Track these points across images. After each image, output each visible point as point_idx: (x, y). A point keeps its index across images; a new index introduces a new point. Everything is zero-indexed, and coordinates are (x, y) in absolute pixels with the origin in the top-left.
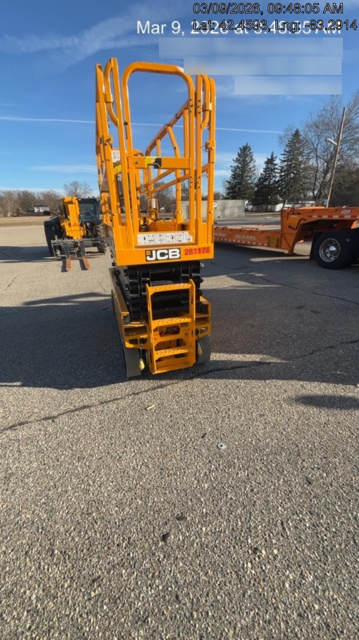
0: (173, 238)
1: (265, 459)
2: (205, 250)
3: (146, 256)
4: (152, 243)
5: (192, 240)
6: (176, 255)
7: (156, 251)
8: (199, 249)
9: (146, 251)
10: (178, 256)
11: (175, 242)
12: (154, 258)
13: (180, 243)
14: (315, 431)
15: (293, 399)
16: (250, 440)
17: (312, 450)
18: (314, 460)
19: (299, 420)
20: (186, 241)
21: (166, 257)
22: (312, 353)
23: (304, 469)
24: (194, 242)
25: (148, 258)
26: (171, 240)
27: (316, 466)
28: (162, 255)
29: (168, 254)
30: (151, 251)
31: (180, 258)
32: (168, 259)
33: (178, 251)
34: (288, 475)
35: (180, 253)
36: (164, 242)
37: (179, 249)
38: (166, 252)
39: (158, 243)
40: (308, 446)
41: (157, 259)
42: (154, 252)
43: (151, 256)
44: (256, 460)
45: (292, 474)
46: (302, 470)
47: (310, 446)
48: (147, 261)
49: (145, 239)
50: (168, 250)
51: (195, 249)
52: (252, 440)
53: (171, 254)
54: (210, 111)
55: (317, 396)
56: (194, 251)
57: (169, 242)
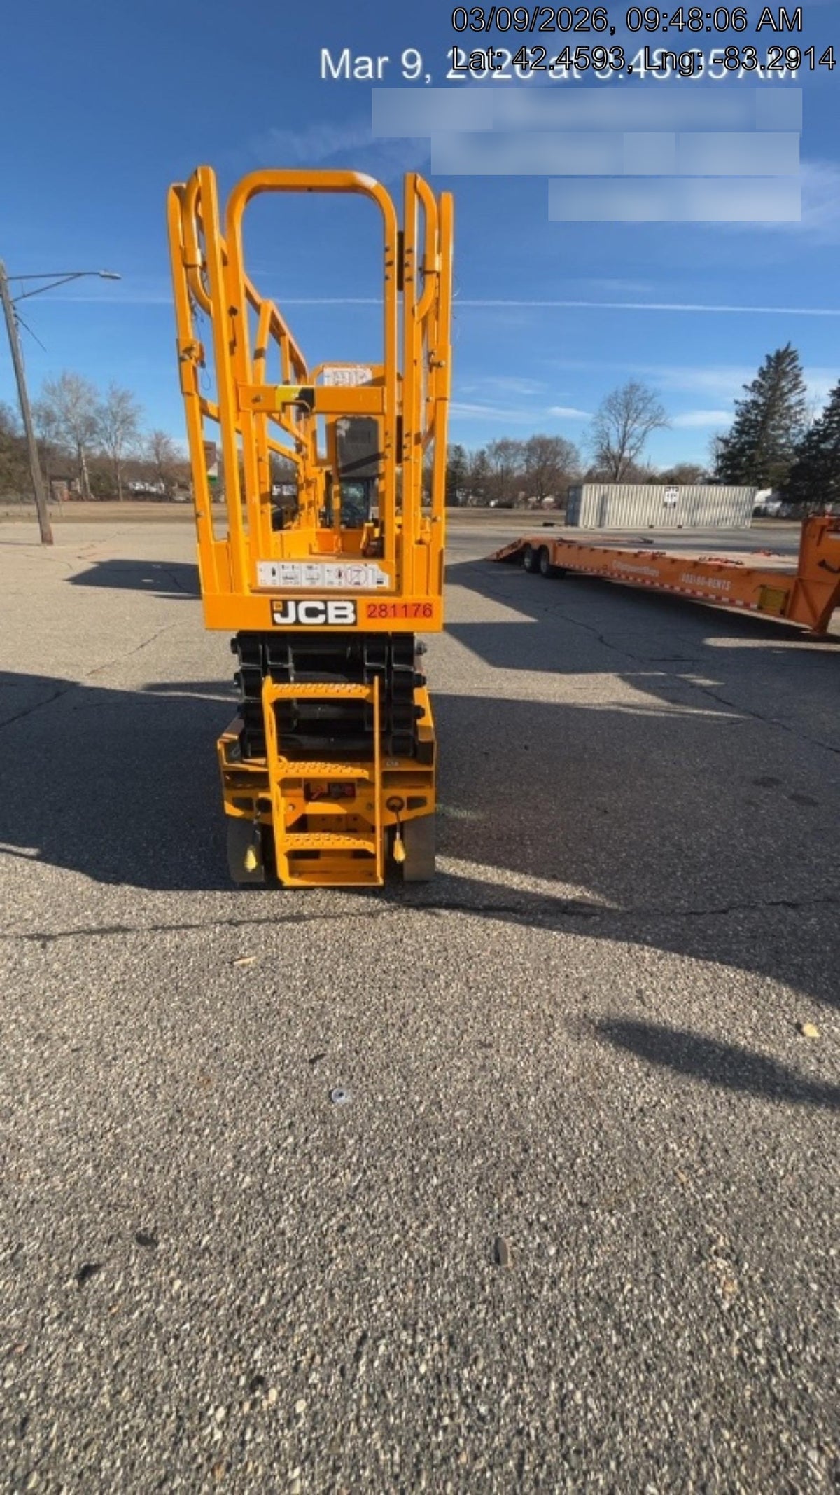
0: (340, 575)
1: (424, 1158)
2: (421, 609)
3: (273, 612)
4: (291, 585)
5: (386, 584)
6: (345, 616)
7: (297, 602)
8: (405, 606)
9: (272, 601)
10: (351, 619)
11: (345, 584)
12: (291, 618)
13: (358, 587)
14: (600, 1125)
15: (592, 1022)
16: (417, 1099)
17: (557, 1173)
18: (548, 1201)
19: (575, 1080)
20: (372, 586)
21: (321, 619)
22: (725, 912)
23: (504, 1217)
24: (394, 589)
25: (278, 618)
26: (336, 581)
27: (543, 1219)
28: (312, 612)
29: (325, 612)
30: (285, 603)
31: (355, 624)
32: (326, 623)
33: (350, 606)
34: (453, 1220)
35: (355, 612)
36: (319, 585)
37: (354, 602)
38: (321, 606)
39: (305, 584)
40: (555, 1157)
41: (298, 622)
42: (291, 605)
43: (285, 613)
44: (399, 1155)
45: (467, 1221)
46: (499, 1216)
47: (560, 1159)
48: (275, 623)
49: (274, 573)
50: (325, 602)
51: (394, 606)
52: (421, 1102)
53: (332, 613)
54: (438, 275)
55: (665, 1030)
56: (391, 611)
57: (331, 583)
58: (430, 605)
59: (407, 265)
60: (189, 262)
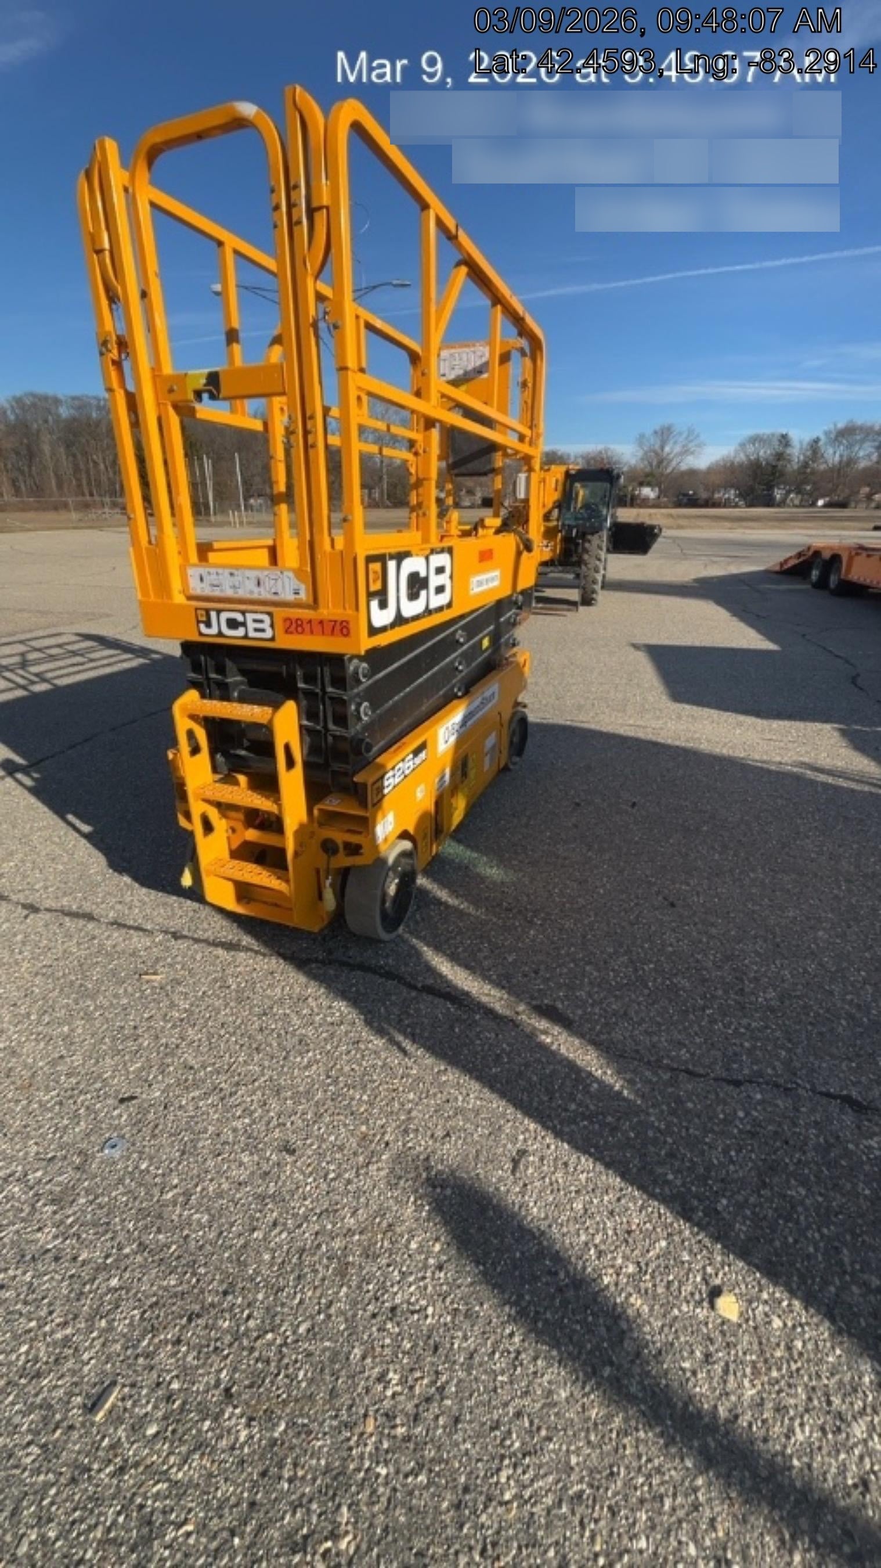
0: (259, 584)
1: (127, 1251)
2: (338, 627)
3: (198, 622)
4: (217, 593)
5: (303, 596)
6: (263, 630)
7: (219, 612)
8: (321, 622)
9: (196, 609)
10: (268, 634)
11: (265, 594)
12: (214, 630)
13: (275, 598)
14: (330, 1304)
15: (428, 1169)
16: (176, 1181)
17: (237, 1338)
18: (197, 1367)
19: (350, 1232)
20: (290, 597)
21: (240, 632)
22: (737, 1084)
23: (141, 1360)
24: (311, 601)
25: (202, 627)
26: (256, 590)
27: (175, 1386)
28: (233, 624)
29: (244, 624)
30: (208, 612)
31: (273, 639)
32: (246, 637)
33: (266, 618)
34: (95, 1334)
35: (272, 626)
36: (241, 593)
37: (270, 614)
38: (239, 617)
39: (229, 593)
40: (249, 1317)
41: (220, 634)
42: (213, 614)
43: (208, 624)
44: (109, 1236)
45: (104, 1345)
46: (137, 1357)
47: (251, 1323)
48: (201, 634)
49: (202, 579)
50: (243, 613)
51: (310, 622)
52: (176, 1187)
53: (251, 625)
54: (327, 208)
55: (514, 1216)
56: (307, 627)
57: (251, 592)
58: (347, 622)
59: (295, 205)
60: (98, 248)
